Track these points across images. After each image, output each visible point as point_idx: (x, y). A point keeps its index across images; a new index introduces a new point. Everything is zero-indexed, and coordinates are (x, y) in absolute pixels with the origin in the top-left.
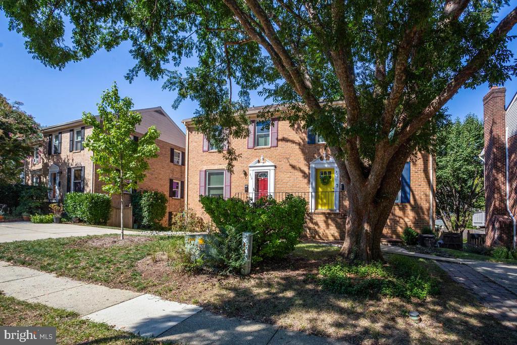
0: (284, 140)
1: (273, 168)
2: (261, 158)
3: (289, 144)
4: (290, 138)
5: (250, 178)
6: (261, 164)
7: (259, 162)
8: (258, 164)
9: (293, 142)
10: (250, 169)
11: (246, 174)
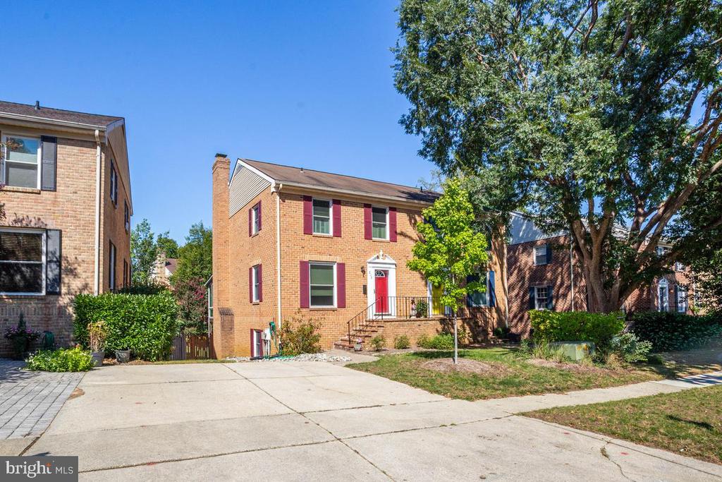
0: (402, 234)
1: (394, 266)
2: (381, 253)
3: (407, 240)
4: (408, 234)
5: (369, 277)
6: (380, 260)
7: (378, 257)
8: (377, 261)
9: (411, 238)
10: (369, 265)
11: (364, 272)
